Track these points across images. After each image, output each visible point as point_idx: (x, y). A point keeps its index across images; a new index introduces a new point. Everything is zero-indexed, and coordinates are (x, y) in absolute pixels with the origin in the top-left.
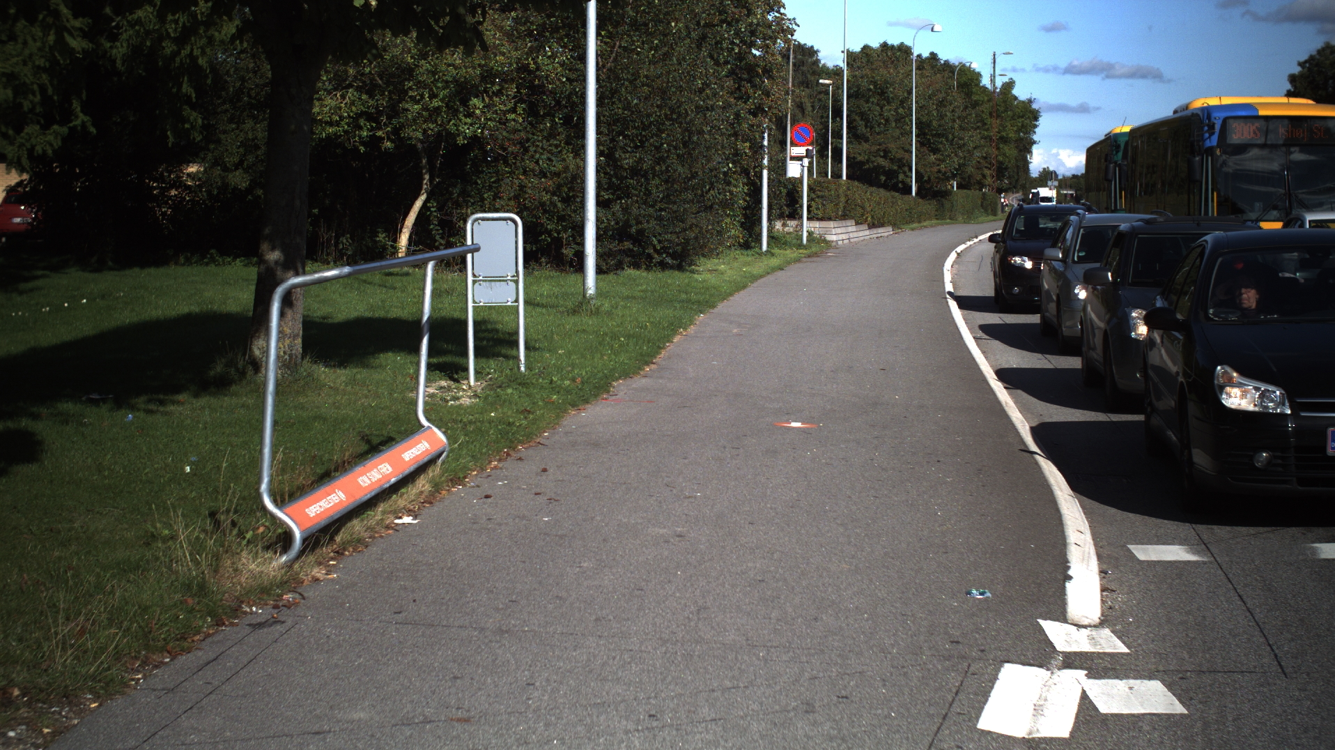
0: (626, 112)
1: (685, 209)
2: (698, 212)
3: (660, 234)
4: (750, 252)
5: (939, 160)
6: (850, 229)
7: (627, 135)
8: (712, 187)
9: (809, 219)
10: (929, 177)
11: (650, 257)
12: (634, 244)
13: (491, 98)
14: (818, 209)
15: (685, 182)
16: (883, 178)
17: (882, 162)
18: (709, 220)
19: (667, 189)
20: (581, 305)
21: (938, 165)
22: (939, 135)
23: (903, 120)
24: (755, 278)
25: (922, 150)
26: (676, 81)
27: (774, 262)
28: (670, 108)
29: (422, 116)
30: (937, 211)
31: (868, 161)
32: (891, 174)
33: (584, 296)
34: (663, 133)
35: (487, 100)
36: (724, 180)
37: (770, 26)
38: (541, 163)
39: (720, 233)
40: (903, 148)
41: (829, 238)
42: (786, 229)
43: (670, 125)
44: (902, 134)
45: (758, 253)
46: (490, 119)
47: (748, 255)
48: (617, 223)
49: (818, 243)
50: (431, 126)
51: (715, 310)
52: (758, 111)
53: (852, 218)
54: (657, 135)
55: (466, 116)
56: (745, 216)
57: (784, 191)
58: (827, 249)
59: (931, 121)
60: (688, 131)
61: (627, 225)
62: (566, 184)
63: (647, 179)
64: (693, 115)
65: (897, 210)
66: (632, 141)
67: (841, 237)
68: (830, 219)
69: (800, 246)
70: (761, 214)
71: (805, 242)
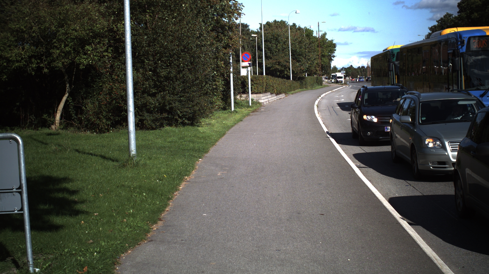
0: (161, 49)
1: (193, 95)
2: (200, 97)
3: (181, 109)
5: (301, 65)
6: (269, 96)
7: (163, 60)
8: (206, 83)
9: (252, 93)
10: (297, 72)
11: (177, 120)
12: (168, 114)
13: (96, 45)
14: (255, 89)
15: (192, 82)
16: (278, 73)
17: (277, 67)
19: (184, 86)
21: (300, 67)
22: (300, 55)
23: (285, 49)
24: (229, 128)
25: (294, 61)
26: (186, 33)
27: (238, 116)
28: (183, 46)
29: (61, 56)
30: (300, 85)
31: (272, 67)
32: (281, 72)
33: (130, 156)
34: (180, 59)
35: (94, 46)
36: (213, 79)
37: (231, 7)
38: (120, 76)
40: (286, 61)
41: (261, 101)
42: (242, 98)
43: (184, 54)
44: (285, 55)
45: (230, 112)
46: (95, 56)
47: (225, 113)
48: (160, 104)
49: (256, 104)
50: (66, 60)
52: (227, 46)
53: (269, 92)
54: (177, 60)
55: (83, 55)
56: (223, 95)
57: (240, 82)
58: (261, 107)
59: (296, 50)
60: (193, 57)
61: (164, 105)
63: (173, 82)
64: (195, 49)
65: (286, 87)
66: (165, 63)
67: (265, 101)
68: (260, 93)
69: (248, 106)
70: (230, 93)
71: (250, 104)
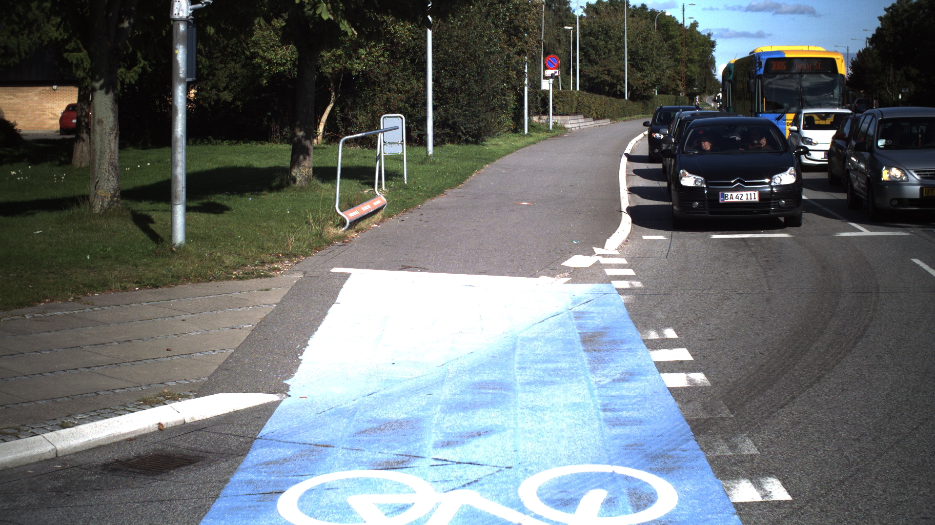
0: (445, 56)
1: (479, 110)
2: (486, 112)
3: (465, 124)
4: (517, 134)
6: (580, 121)
7: (446, 70)
8: (494, 97)
9: (553, 115)
10: (637, 88)
11: (460, 137)
12: (451, 130)
13: (370, 49)
14: (560, 109)
15: (479, 95)
17: (606, 77)
18: (492, 116)
19: (469, 99)
20: (426, 159)
21: (643, 79)
22: (643, 59)
24: (518, 148)
25: (632, 70)
26: (473, 39)
27: (531, 140)
28: (470, 54)
29: (331, 59)
33: (427, 155)
34: (466, 68)
35: (368, 50)
36: (502, 93)
38: (398, 85)
39: (499, 123)
40: (619, 69)
41: (566, 126)
42: (541, 121)
43: (470, 63)
44: (619, 59)
45: (522, 135)
46: (370, 61)
47: (516, 136)
48: (441, 118)
49: (560, 129)
50: (337, 65)
51: (494, 163)
53: (582, 114)
54: (463, 69)
55: (356, 59)
56: (514, 113)
57: (539, 98)
58: (566, 133)
59: (637, 51)
60: (480, 66)
61: (447, 119)
62: (413, 97)
63: (457, 94)
64: (483, 57)
65: (614, 109)
66: (449, 72)
67: (574, 126)
68: (567, 115)
69: (548, 131)
70: (524, 112)
71: (551, 128)
